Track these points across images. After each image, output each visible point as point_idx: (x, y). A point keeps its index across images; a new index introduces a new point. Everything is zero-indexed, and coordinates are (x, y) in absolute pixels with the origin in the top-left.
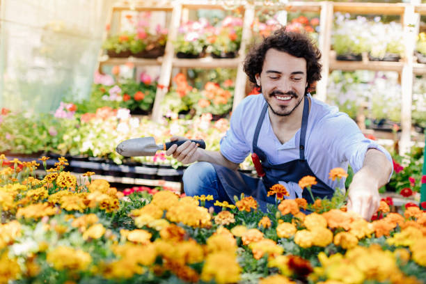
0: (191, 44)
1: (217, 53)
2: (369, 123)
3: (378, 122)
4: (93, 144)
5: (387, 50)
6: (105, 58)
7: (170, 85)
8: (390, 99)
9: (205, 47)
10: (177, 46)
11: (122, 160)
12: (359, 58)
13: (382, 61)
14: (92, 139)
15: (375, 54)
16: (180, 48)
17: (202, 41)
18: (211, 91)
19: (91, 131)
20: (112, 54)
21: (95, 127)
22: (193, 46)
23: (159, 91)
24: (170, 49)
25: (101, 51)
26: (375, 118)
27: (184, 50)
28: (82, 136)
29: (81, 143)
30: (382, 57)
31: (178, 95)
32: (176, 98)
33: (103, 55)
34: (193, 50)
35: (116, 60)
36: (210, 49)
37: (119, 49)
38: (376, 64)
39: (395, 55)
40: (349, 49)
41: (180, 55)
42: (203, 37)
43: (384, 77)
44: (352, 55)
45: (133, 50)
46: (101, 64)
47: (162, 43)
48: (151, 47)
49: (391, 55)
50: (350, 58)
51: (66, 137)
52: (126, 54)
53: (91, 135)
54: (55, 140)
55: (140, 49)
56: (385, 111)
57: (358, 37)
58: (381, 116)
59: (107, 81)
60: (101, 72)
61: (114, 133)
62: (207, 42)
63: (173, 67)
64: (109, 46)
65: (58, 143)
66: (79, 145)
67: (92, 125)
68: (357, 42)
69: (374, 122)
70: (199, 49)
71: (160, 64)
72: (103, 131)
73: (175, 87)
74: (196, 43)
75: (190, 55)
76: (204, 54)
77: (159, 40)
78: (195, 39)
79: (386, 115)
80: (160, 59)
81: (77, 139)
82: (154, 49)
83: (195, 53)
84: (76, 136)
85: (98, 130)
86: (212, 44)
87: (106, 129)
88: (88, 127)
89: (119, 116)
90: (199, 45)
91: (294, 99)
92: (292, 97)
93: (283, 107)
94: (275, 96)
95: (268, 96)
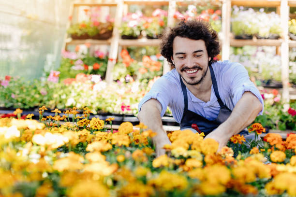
0: (132, 29)
1: (150, 35)
2: (259, 83)
3: (266, 82)
4: (75, 100)
5: (270, 32)
6: (69, 40)
7: (117, 59)
8: (273, 66)
9: (141, 31)
10: (121, 31)
12: (250, 37)
13: (268, 39)
14: (75, 97)
15: (261, 34)
16: (123, 32)
17: (139, 27)
18: (147, 62)
19: (73, 91)
20: (75, 37)
21: (76, 88)
22: (133, 31)
23: (109, 63)
24: (117, 33)
25: (66, 35)
26: (264, 79)
27: (127, 33)
28: (67, 95)
29: (66, 100)
30: (267, 36)
31: (124, 65)
32: (123, 67)
33: (68, 37)
34: (133, 33)
35: (78, 41)
36: (144, 33)
37: (80, 33)
38: (262, 41)
39: (276, 35)
40: (244, 31)
41: (124, 37)
42: (140, 25)
44: (246, 35)
45: (90, 34)
46: (67, 44)
47: (110, 28)
48: (103, 32)
49: (273, 35)
50: (244, 37)
51: (55, 96)
52: (84, 37)
53: (73, 94)
54: (45, 99)
55: (95, 33)
56: (271, 74)
57: (250, 23)
58: (268, 78)
59: (73, 56)
60: (66, 50)
61: (91, 92)
62: (143, 28)
63: (119, 45)
64: (72, 31)
65: (49, 100)
66: (64, 101)
67: (73, 87)
68: (250, 26)
69: (263, 82)
70: (137, 33)
71: (109, 44)
72: (82, 91)
73: (120, 60)
74: (135, 29)
75: (131, 37)
76: (141, 36)
77: (108, 26)
78: (135, 25)
79: (272, 77)
80: (110, 41)
81: (64, 97)
82: (105, 33)
83: (135, 35)
84: (63, 94)
85: (78, 90)
86: (146, 29)
87: (85, 90)
88: (70, 88)
89: (92, 80)
90: (137, 30)
91: (200, 71)
92: (198, 70)
93: (192, 78)
94: (185, 71)
95: (180, 71)
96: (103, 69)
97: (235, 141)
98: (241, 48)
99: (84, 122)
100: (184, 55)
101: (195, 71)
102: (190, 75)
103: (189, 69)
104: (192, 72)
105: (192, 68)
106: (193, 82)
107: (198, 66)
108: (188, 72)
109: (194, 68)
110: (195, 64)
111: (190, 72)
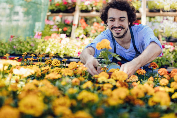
0: (87, 6)
1: (98, 10)
2: (164, 39)
3: (168, 38)
4: (51, 49)
5: (171, 8)
7: (78, 25)
8: (172, 28)
9: (92, 7)
10: (80, 7)
11: (64, 56)
12: (158, 11)
13: (169, 12)
14: (50, 47)
15: (165, 9)
16: (82, 8)
17: (91, 5)
18: (96, 26)
19: (49, 44)
20: (53, 11)
21: (51, 42)
22: (87, 7)
23: (73, 27)
24: (78, 8)
26: (167, 36)
27: (84, 9)
28: (46, 46)
29: (45, 49)
30: (169, 10)
31: (82, 28)
32: (81, 29)
33: (49, 12)
34: (87, 9)
35: (54, 14)
36: (94, 9)
37: (56, 9)
38: (166, 13)
39: (174, 10)
40: (155, 7)
41: (82, 11)
42: (92, 3)
43: (167, 19)
44: (156, 10)
45: (62, 10)
46: (48, 16)
47: (74, 6)
48: (69, 8)
49: (172, 10)
50: (155, 11)
51: (39, 47)
52: (58, 11)
53: (50, 46)
54: (33, 48)
55: (65, 9)
56: (171, 33)
57: (159, 2)
58: (169, 35)
59: (51, 23)
60: (48, 19)
61: (60, 44)
62: (93, 5)
63: (79, 16)
64: (51, 8)
65: (35, 49)
66: (44, 50)
67: (50, 41)
68: (158, 4)
69: (166, 38)
70: (90, 9)
71: (73, 16)
72: (55, 44)
73: (80, 25)
74: (89, 6)
75: (87, 11)
76: (92, 10)
77: (73, 5)
78: (89, 4)
79: (171, 35)
80: (74, 13)
81: (44, 47)
82: (71, 9)
83: (88, 10)
84: (43, 46)
85: (53, 43)
86: (96, 6)
87: (57, 43)
88: (48, 42)
89: (61, 37)
90: (90, 7)
91: (123, 30)
92: (122, 29)
93: (118, 34)
94: (114, 29)
95: (111, 29)
96: (69, 31)
97: (139, 73)
98: (154, 17)
99: (49, 62)
100: (113, 19)
101: (120, 30)
102: (117, 32)
103: (116, 28)
104: (118, 30)
105: (118, 28)
106: (118, 36)
107: (122, 26)
108: (115, 30)
109: (119, 27)
110: (120, 25)
111: (117, 30)
